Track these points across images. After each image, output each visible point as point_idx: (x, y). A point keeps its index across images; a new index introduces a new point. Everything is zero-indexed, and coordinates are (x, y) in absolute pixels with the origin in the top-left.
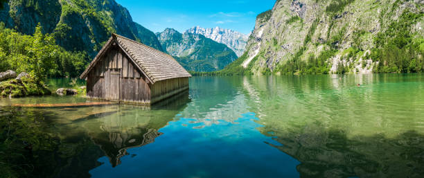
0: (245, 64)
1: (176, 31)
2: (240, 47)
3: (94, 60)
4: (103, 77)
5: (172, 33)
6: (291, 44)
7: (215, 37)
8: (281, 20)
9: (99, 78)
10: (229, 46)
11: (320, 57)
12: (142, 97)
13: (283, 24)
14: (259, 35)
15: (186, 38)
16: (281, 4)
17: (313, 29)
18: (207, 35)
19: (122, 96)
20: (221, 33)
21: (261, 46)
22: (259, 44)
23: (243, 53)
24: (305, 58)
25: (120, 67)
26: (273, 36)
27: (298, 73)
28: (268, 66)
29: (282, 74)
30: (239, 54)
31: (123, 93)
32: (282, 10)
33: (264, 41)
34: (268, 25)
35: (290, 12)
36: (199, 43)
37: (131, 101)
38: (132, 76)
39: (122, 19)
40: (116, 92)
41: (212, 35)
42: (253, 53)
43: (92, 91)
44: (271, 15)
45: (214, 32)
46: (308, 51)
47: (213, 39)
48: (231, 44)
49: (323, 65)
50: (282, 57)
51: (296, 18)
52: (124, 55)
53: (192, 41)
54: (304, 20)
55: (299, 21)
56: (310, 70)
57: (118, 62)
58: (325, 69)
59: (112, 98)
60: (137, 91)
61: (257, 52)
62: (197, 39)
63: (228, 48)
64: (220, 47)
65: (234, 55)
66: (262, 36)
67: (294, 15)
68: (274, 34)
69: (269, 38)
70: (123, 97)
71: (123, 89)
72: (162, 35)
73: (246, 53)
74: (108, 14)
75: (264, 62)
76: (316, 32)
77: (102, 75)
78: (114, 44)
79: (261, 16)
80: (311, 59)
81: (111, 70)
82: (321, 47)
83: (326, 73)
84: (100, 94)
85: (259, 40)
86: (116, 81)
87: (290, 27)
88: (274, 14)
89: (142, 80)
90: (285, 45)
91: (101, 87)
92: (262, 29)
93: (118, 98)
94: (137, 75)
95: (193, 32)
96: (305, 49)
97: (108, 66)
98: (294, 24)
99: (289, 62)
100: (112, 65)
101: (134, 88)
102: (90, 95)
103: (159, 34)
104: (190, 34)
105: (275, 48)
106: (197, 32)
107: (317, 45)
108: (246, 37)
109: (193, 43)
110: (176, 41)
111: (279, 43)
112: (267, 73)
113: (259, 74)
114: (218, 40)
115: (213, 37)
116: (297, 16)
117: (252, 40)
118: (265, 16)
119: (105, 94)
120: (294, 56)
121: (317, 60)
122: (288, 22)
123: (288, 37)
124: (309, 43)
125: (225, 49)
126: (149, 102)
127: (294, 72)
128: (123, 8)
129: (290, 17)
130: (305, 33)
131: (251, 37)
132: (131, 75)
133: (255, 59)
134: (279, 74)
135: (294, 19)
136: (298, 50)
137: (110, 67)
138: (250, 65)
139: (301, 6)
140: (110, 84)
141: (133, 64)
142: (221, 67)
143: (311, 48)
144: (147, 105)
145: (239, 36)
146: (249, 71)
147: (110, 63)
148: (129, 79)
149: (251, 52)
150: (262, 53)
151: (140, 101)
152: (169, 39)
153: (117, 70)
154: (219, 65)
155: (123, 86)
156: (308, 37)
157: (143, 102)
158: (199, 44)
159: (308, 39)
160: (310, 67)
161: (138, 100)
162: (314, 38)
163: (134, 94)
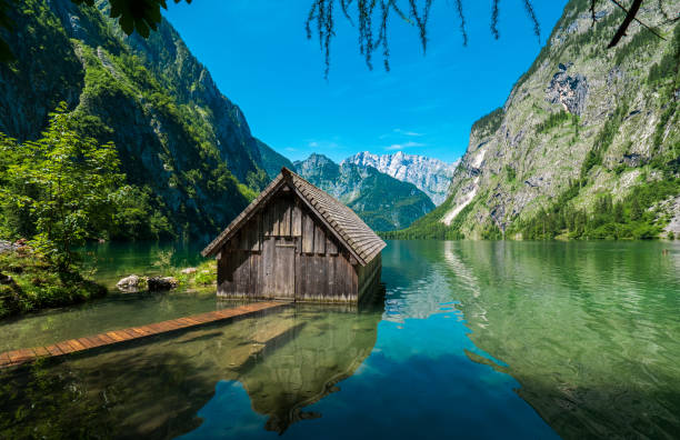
0: (448, 219)
1: (329, 160)
2: (439, 188)
3: (239, 219)
4: (259, 253)
5: (322, 162)
6: (548, 175)
7: (395, 171)
8: (526, 127)
9: (248, 253)
10: (419, 187)
11: (628, 199)
12: (341, 289)
13: (531, 135)
14: (477, 163)
15: (345, 173)
16: (525, 91)
17: (606, 136)
18: (381, 168)
19: (301, 287)
20: (405, 163)
21: (480, 184)
22: (476, 180)
23: (445, 198)
24: (586, 202)
25: (297, 232)
26: (505, 163)
27: (565, 236)
28: (493, 223)
29: (525, 238)
30: (437, 201)
31: (304, 283)
32: (528, 104)
33: (487, 175)
34: (495, 141)
35: (546, 105)
36: (368, 181)
37: (320, 297)
38: (321, 251)
39: (231, 128)
40: (287, 281)
41: (391, 168)
42: (463, 198)
43: (231, 280)
44: (501, 119)
45: (394, 161)
46: (595, 187)
47: (392, 175)
48: (424, 182)
49: (639, 217)
50: (527, 204)
51: (563, 116)
52: (307, 211)
53: (355, 177)
54: (583, 116)
55: (569, 122)
56: (601, 230)
57: (293, 224)
58: (645, 228)
59: (279, 293)
60: (331, 277)
61: (472, 195)
62: (365, 175)
63: (417, 190)
64: (405, 188)
65: (427, 201)
66: (483, 163)
67: (556, 111)
68: (507, 159)
69: (496, 168)
70: (304, 290)
71: (303, 274)
72: (305, 166)
73: (451, 198)
74: (203, 113)
75: (487, 213)
76: (618, 141)
77: (256, 248)
78: (286, 189)
79: (480, 124)
80: (604, 206)
81: (278, 238)
82: (632, 177)
83: (648, 237)
84: (252, 287)
85: (476, 172)
86: (286, 261)
87: (545, 139)
88: (508, 116)
89: (341, 259)
90: (534, 179)
91: (253, 273)
92: (483, 151)
93: (292, 292)
94: (332, 250)
95: (357, 162)
96: (585, 184)
97: (271, 230)
98: (555, 131)
99: (542, 213)
100: (280, 229)
101: (326, 274)
102: (226, 290)
103: (300, 164)
104: (352, 165)
105: (509, 186)
106: (364, 162)
107: (620, 171)
108: (452, 170)
109: (357, 182)
110: (328, 179)
111: (519, 177)
112: (492, 236)
113: (475, 237)
114: (400, 177)
115: (391, 172)
116: (563, 112)
117: (463, 174)
118: (491, 122)
119: (263, 285)
120: (555, 201)
121: (619, 207)
122: (540, 129)
123: (541, 161)
124: (598, 169)
125: (413, 193)
126: (354, 298)
127: (556, 234)
128: (233, 107)
129: (547, 117)
130: (583, 148)
131: (460, 167)
132: (319, 249)
133: (468, 209)
134: (518, 237)
135: (555, 120)
136: (566, 187)
137: (275, 233)
138: (459, 220)
139: (574, 85)
140: (273, 267)
141: (324, 228)
142: (405, 224)
143: (601, 180)
144: (351, 304)
145: (438, 167)
146: (455, 232)
147: (276, 226)
148: (316, 256)
149: (459, 197)
150: (481, 198)
151: (337, 298)
152: (316, 174)
153: (289, 239)
154: (401, 221)
155: (303, 269)
156: (592, 154)
157: (343, 298)
158: (367, 184)
159: (593, 160)
160: (600, 223)
161: (334, 295)
162: (611, 157)
163: (326, 283)
